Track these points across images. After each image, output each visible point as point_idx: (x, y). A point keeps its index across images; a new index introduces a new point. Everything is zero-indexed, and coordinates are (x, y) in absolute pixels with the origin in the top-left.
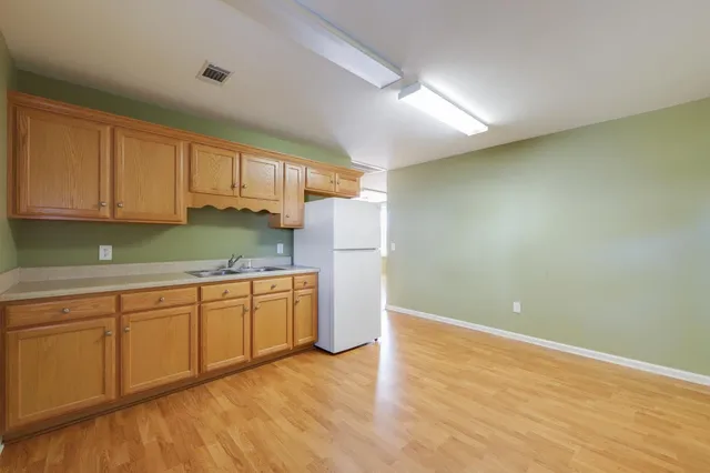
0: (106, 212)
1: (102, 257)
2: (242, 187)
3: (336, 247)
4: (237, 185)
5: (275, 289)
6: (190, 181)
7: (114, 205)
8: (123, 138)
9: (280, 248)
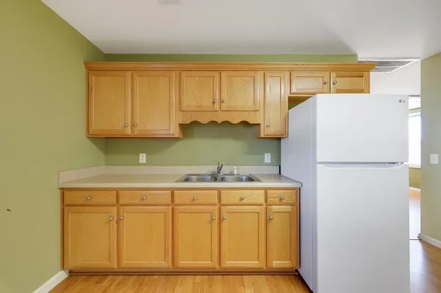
0: (129, 132)
1: (141, 162)
2: (222, 102)
3: (319, 160)
4: (217, 101)
5: (244, 201)
6: (180, 103)
7: (133, 126)
8: (138, 78)
9: (268, 158)
